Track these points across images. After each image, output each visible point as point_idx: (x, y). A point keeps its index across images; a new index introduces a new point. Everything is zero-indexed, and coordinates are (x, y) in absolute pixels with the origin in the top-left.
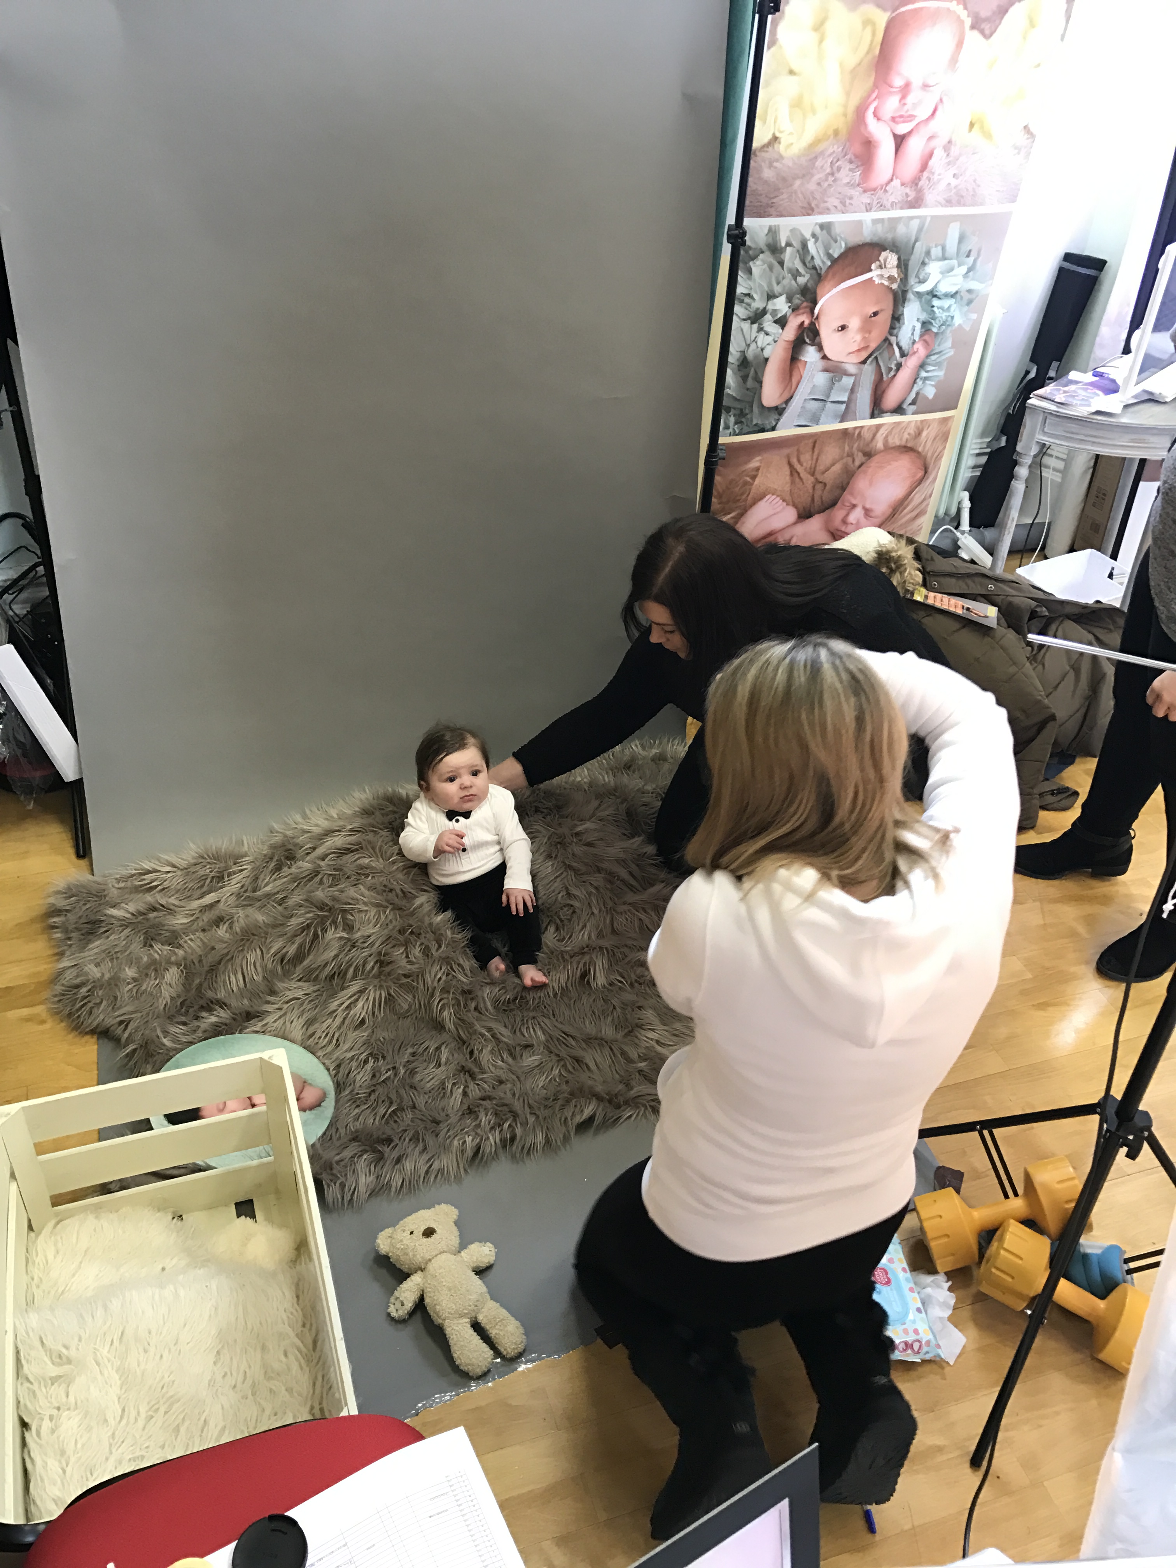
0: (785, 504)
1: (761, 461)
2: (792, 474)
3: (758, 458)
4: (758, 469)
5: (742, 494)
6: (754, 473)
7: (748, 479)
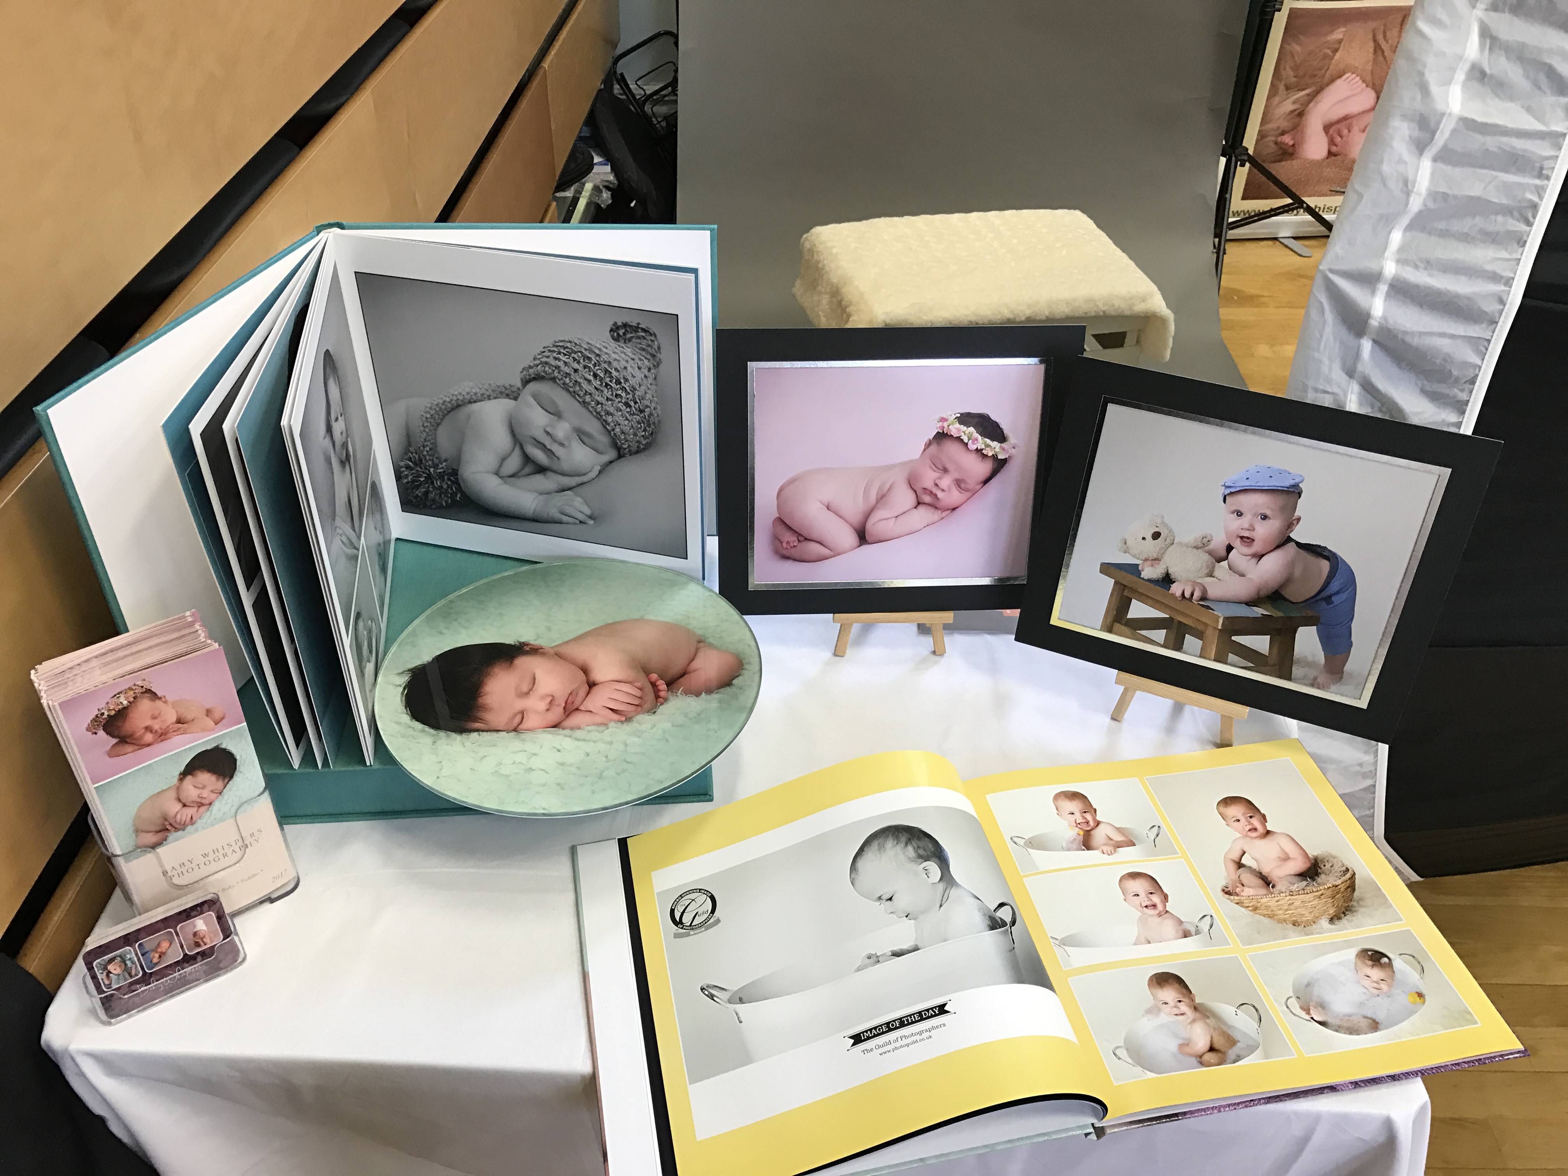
0: (1364, 85)
1: (1345, 33)
2: (1375, 51)
3: (1344, 29)
4: (1340, 42)
5: (1321, 69)
6: (1337, 46)
7: (1329, 52)
